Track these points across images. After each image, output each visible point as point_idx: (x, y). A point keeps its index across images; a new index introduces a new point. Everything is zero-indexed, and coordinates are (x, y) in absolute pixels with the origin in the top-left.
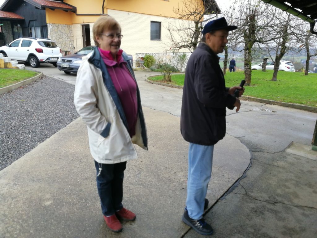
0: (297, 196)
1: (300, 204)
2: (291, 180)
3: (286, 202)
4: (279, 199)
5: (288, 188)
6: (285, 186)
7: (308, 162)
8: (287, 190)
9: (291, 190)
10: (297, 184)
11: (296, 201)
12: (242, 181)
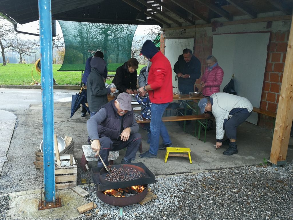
12: (19, 123)
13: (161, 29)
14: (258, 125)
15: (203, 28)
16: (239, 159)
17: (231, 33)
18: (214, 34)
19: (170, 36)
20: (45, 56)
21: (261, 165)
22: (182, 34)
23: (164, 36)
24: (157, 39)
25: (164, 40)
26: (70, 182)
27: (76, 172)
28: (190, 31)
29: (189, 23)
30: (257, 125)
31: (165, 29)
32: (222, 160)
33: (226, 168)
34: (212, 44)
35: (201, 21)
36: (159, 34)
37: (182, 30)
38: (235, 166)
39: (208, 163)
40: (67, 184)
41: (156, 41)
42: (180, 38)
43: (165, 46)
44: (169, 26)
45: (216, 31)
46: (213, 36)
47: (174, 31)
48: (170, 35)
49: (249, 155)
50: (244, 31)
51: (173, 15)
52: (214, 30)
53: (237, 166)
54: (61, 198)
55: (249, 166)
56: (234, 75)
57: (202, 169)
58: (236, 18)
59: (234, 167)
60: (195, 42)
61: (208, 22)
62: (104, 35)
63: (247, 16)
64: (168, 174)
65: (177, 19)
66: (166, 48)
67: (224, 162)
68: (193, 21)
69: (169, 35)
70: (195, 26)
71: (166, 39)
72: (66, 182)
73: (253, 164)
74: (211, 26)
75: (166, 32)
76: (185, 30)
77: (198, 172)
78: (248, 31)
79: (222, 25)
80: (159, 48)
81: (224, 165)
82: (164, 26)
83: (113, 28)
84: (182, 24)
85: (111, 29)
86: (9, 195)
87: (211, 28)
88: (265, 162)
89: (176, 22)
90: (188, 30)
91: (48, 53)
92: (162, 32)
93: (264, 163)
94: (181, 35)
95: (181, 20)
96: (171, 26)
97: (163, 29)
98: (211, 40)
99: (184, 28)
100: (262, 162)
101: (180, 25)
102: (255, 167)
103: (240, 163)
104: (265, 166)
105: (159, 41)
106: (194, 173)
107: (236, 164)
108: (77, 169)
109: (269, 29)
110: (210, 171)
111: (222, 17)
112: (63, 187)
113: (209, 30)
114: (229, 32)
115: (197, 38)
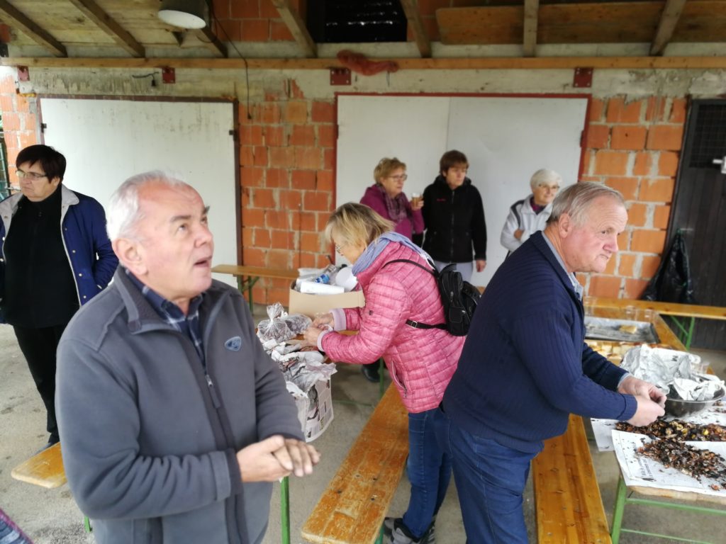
17: (422, 94)
22: (154, 84)
23: (26, 87)
28: (201, 76)
37: (151, 69)
43: (43, 126)
44: (62, 51)
45: (348, 84)
46: (336, 100)
48: (67, 86)
60: (237, 116)
69: (61, 86)
71: (44, 101)
76: (168, 70)
99: (164, 66)
101: (140, 51)
109: (586, 91)
114: (418, 92)
115: (243, 102)
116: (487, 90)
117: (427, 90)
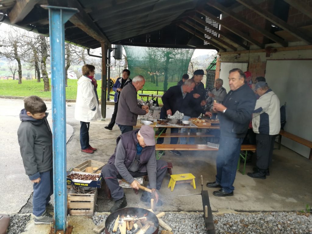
0: (100, 137)
1: (101, 139)
2: (95, 132)
3: (96, 139)
4: (93, 139)
5: (95, 135)
6: (93, 135)
7: (101, 126)
8: (95, 136)
9: (97, 135)
10: (98, 133)
11: (100, 138)
12: (74, 137)
13: (217, 53)
14: (310, 158)
15: (257, 53)
16: (277, 201)
17: (285, 59)
18: (267, 60)
19: (226, 60)
20: (57, 88)
21: (302, 212)
22: (236, 58)
23: (220, 60)
24: (214, 62)
25: (219, 63)
26: (87, 209)
27: (93, 200)
28: (244, 56)
29: (243, 48)
30: (308, 158)
31: (221, 53)
32: (258, 200)
33: (259, 211)
34: (264, 70)
35: (255, 46)
36: (216, 58)
37: (237, 54)
38: (271, 209)
39: (240, 201)
40: (84, 211)
41: (213, 64)
42: (234, 62)
43: (220, 70)
44: (225, 50)
45: (269, 56)
46: (266, 62)
47: (229, 55)
49: (291, 196)
50: (299, 57)
51: (228, 41)
52: (268, 55)
53: (273, 210)
54: (74, 226)
55: (288, 212)
56: (286, 103)
57: (231, 209)
58: (292, 44)
59: (269, 212)
60: (248, 67)
61: (262, 47)
62: (166, 57)
63: (302, 43)
64: (192, 211)
65: (232, 44)
66: (221, 71)
67: (258, 203)
68: (248, 46)
69: (224, 59)
70: (248, 51)
71: (222, 63)
72: (84, 209)
73: (293, 210)
74: (264, 52)
75: (222, 56)
76: (239, 54)
77: (225, 212)
78: (304, 58)
79: (276, 51)
80: (215, 70)
81: (257, 207)
82: (220, 50)
83: (175, 52)
84: (237, 49)
85: (172, 52)
86: (30, 215)
87: (265, 54)
88: (308, 209)
89: (231, 47)
90: (242, 55)
91: (60, 86)
92: (218, 56)
93: (306, 210)
94: (235, 60)
95: (236, 45)
96: (227, 50)
97: (219, 53)
98: (264, 65)
99: (239, 53)
100: (303, 209)
101: (235, 49)
102: (295, 214)
103: (278, 206)
104: (307, 214)
105: (216, 64)
106: (220, 213)
107: (273, 208)
108: (93, 197)
110: (239, 213)
111: (275, 42)
112: (80, 213)
113: (263, 55)
114: (283, 58)
115: (250, 63)
116: (300, 58)
117: (286, 58)
